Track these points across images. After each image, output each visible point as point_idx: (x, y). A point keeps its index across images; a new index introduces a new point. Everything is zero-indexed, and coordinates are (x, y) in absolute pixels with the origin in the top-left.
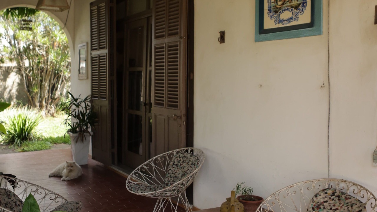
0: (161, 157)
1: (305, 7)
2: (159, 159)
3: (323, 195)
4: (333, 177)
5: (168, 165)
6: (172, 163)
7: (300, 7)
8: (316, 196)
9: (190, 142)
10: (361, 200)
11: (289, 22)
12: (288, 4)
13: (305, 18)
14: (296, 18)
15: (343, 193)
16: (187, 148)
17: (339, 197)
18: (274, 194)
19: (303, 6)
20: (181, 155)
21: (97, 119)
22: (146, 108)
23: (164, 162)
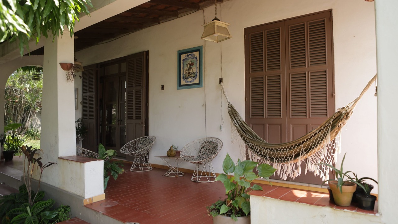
0: (134, 141)
1: (197, 77)
2: (133, 142)
3: (204, 143)
4: (207, 137)
5: (137, 144)
6: (139, 143)
7: (195, 77)
8: (202, 144)
9: (147, 133)
10: (217, 142)
11: (191, 82)
12: (191, 76)
13: (197, 81)
14: (194, 81)
15: (211, 142)
16: (146, 136)
17: (210, 143)
18: (187, 145)
19: (196, 77)
20: (144, 140)
21: (87, 131)
22: (118, 122)
23: (135, 143)
